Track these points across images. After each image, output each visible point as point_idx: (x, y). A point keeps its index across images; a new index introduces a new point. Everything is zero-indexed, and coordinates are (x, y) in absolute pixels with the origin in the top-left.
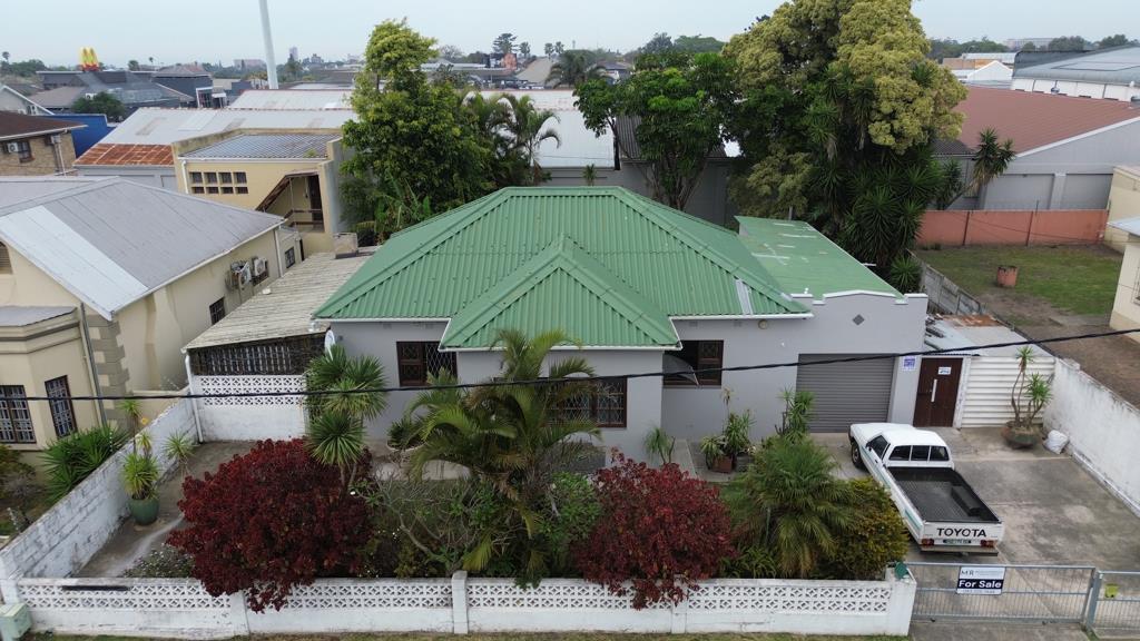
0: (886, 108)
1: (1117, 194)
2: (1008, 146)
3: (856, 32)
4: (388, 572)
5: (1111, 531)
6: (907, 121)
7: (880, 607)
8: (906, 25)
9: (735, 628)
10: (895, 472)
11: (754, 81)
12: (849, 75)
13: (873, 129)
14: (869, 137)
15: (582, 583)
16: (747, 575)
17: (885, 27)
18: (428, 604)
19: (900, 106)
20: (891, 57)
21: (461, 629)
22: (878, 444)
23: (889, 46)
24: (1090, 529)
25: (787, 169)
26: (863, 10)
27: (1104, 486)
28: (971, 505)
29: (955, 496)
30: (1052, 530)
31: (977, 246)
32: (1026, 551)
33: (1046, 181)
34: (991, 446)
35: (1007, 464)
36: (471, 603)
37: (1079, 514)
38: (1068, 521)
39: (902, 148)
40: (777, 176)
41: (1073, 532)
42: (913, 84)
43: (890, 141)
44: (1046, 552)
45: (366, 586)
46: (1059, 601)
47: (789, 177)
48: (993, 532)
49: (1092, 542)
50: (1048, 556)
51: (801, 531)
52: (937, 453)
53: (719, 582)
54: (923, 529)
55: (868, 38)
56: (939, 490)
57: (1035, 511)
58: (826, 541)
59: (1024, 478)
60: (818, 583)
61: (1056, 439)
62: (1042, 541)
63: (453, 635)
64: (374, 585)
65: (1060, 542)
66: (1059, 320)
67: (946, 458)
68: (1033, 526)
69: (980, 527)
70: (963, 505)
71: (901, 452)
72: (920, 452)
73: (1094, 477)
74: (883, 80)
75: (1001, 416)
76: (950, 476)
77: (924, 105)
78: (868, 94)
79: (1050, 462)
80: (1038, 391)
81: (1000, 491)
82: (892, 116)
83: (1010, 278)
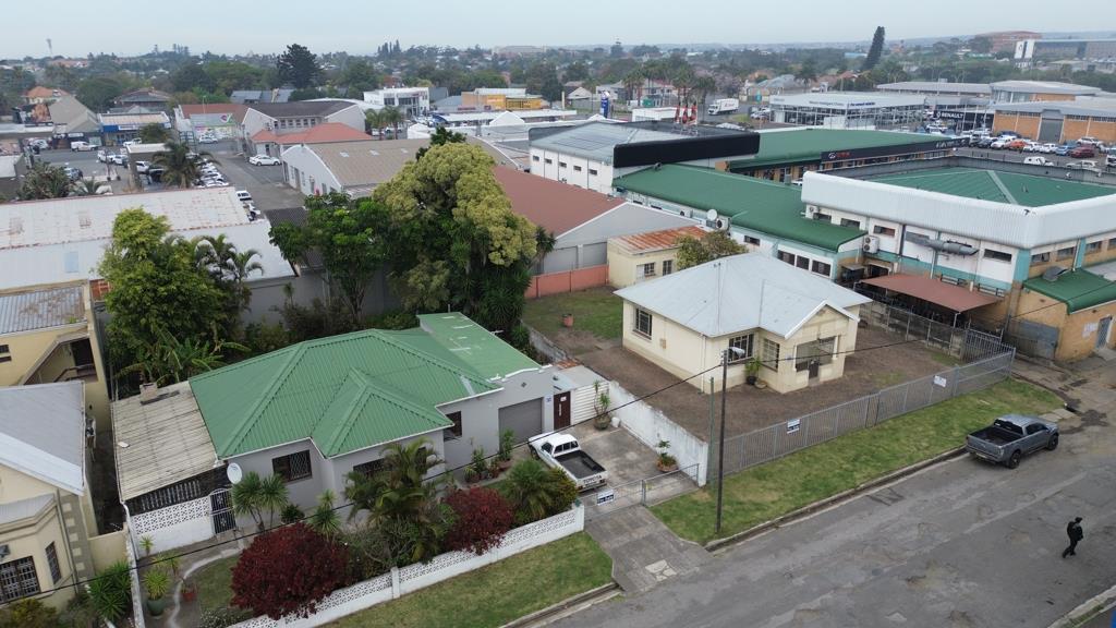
0: (497, 245)
1: (611, 256)
2: (552, 235)
3: (468, 194)
4: (361, 579)
5: (645, 460)
6: (509, 251)
7: (572, 521)
8: (495, 189)
9: (518, 551)
10: (558, 458)
11: (402, 218)
12: (471, 223)
13: (492, 256)
14: (488, 260)
15: (452, 553)
16: (518, 526)
17: (484, 191)
18: (380, 589)
19: (504, 243)
20: (495, 213)
21: (397, 596)
22: (547, 447)
23: (490, 205)
24: (638, 462)
25: (432, 272)
26: (469, 180)
27: (638, 439)
28: (593, 466)
29: (584, 463)
30: (625, 466)
31: (543, 297)
32: (616, 479)
33: (574, 250)
34: (590, 431)
35: (597, 440)
36: (401, 581)
37: (632, 456)
38: (628, 461)
39: (509, 264)
40: (426, 277)
41: (631, 465)
42: (509, 229)
43: (501, 262)
44: (623, 477)
45: (349, 590)
46: (633, 497)
47: (435, 277)
48: (604, 475)
49: (639, 468)
50: (625, 478)
51: (539, 499)
52: (573, 445)
53: (509, 533)
54: (579, 482)
55: (475, 198)
56: (577, 462)
57: (615, 460)
58: (549, 500)
59: (606, 445)
60: (548, 519)
61: (615, 421)
62: (621, 473)
63: (393, 600)
64: (352, 588)
65: (627, 471)
66: (599, 345)
67: (577, 446)
68: (616, 467)
69: (599, 474)
70: (588, 466)
71: (559, 449)
72: (566, 446)
73: (633, 436)
74: (492, 229)
75: (590, 414)
76: (581, 454)
77: (516, 240)
78: (486, 237)
79: (614, 434)
80: (604, 400)
81: (599, 454)
82: (501, 248)
83: (570, 321)
